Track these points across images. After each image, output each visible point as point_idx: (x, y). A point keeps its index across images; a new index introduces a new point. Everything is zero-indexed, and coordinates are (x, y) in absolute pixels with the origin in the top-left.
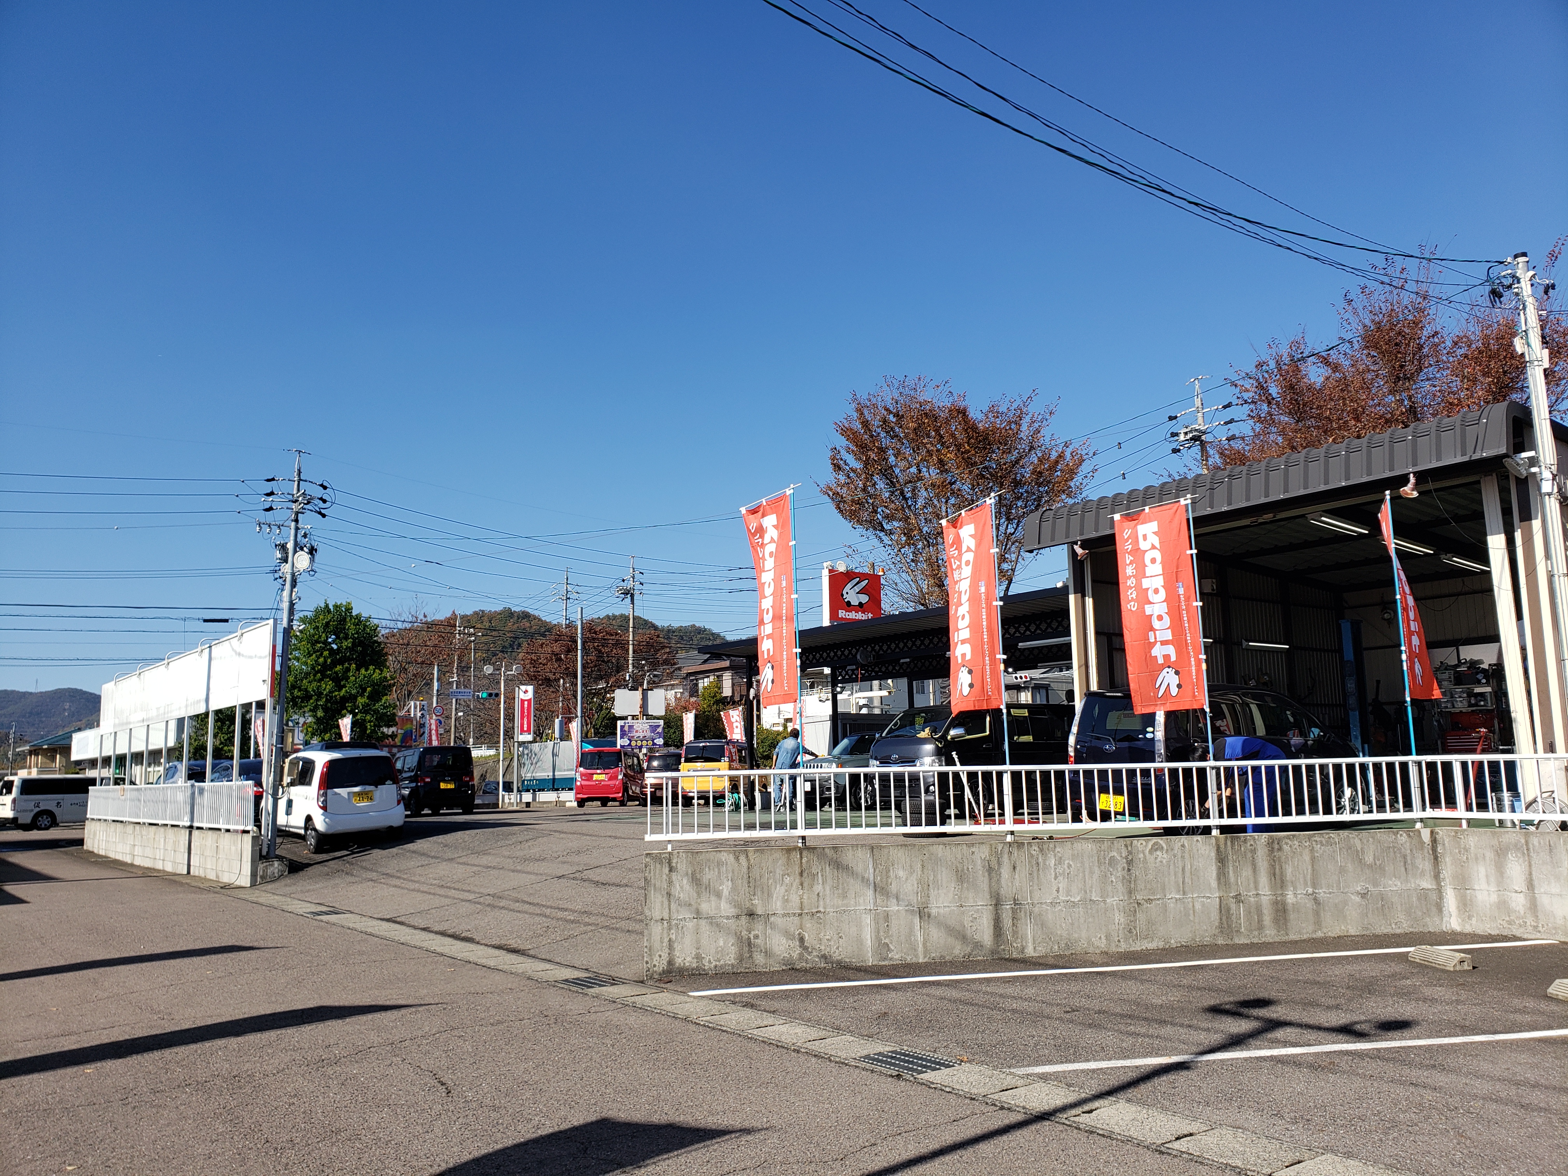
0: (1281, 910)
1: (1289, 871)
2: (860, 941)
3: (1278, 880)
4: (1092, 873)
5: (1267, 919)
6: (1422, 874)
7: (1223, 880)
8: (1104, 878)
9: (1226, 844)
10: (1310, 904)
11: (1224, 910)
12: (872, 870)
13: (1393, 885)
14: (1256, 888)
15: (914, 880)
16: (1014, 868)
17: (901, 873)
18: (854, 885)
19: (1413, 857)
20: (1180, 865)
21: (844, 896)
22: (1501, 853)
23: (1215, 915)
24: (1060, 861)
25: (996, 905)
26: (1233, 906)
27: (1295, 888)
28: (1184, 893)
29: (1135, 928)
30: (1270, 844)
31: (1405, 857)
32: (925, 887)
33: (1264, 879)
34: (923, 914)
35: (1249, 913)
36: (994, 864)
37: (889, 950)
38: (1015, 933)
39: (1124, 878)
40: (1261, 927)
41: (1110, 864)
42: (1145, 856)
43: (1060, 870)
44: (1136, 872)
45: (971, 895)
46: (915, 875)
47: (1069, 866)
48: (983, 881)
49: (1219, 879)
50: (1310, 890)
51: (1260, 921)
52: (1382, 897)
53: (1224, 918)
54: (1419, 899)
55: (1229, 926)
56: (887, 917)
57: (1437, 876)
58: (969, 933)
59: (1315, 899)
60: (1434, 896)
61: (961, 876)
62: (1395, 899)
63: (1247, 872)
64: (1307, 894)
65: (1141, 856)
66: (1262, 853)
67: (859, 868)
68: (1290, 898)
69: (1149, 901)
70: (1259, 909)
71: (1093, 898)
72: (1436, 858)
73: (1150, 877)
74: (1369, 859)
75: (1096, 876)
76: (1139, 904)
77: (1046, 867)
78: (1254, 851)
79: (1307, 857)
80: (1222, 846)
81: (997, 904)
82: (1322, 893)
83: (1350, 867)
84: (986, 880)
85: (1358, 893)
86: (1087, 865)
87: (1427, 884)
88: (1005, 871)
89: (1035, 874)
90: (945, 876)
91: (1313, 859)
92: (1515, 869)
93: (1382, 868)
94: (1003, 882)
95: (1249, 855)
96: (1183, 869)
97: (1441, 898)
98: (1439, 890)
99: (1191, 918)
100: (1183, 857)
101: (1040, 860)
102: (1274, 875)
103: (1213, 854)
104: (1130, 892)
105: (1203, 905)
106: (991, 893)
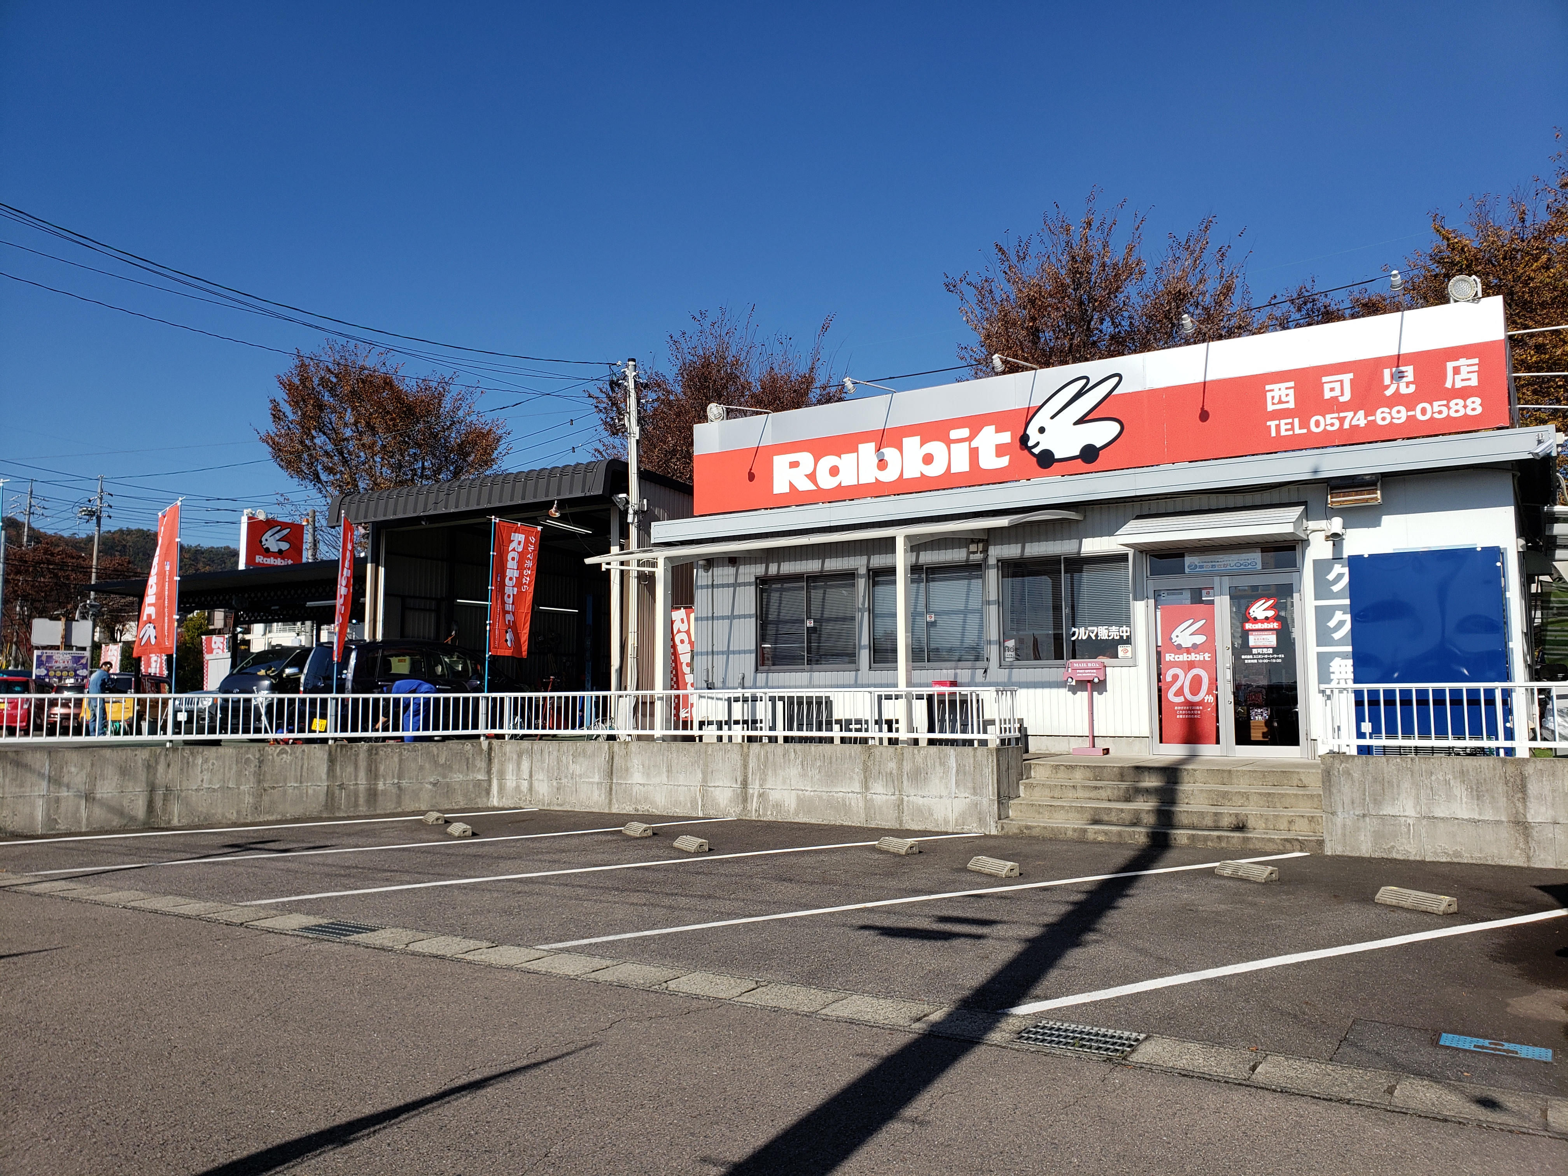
0: (373, 795)
1: (382, 768)
2: (32, 817)
3: (373, 774)
4: (230, 769)
5: (361, 801)
6: (479, 770)
7: (331, 774)
8: (239, 773)
9: (336, 750)
10: (394, 790)
11: (330, 794)
12: (47, 767)
13: (457, 777)
14: (356, 779)
15: (83, 774)
16: (169, 765)
17: (73, 769)
18: (30, 778)
19: (474, 758)
20: (300, 764)
21: (22, 785)
22: (520, 755)
23: (322, 798)
24: (206, 761)
25: (151, 791)
26: (337, 792)
27: (385, 780)
28: (301, 783)
29: (260, 806)
30: (370, 750)
31: (468, 759)
32: (93, 779)
33: (362, 774)
34: (89, 797)
35: (348, 796)
36: (152, 762)
37: (57, 823)
38: (164, 810)
39: (255, 772)
40: (356, 805)
41: (245, 763)
42: (273, 758)
43: (205, 766)
44: (265, 768)
45: (131, 784)
46: (85, 771)
47: (213, 764)
48: (142, 775)
49: (328, 773)
50: (396, 781)
51: (356, 801)
52: (448, 785)
53: (329, 800)
54: (474, 786)
55: (332, 805)
56: (58, 800)
57: (489, 772)
58: (126, 810)
59: (399, 787)
60: (485, 784)
61: (124, 771)
62: (457, 787)
63: (350, 769)
64: (393, 784)
65: (270, 757)
66: (363, 756)
67: (37, 766)
68: (381, 786)
69: (274, 788)
70: (356, 794)
71: (230, 786)
72: (490, 760)
73: (276, 771)
74: (442, 760)
75: (233, 771)
76: (265, 790)
77: (194, 765)
78: (357, 755)
79: (396, 759)
80: (333, 751)
81: (152, 789)
82: (404, 783)
83: (427, 765)
84: (145, 775)
85: (431, 783)
86: (227, 764)
87: (481, 776)
88: (161, 768)
89: (185, 770)
90: (110, 771)
91: (401, 761)
92: (525, 765)
93: (450, 767)
94: (159, 775)
95: (353, 757)
96: (302, 767)
97: (490, 785)
98: (489, 781)
99: (305, 799)
100: (302, 759)
101: (191, 760)
102: (371, 771)
103: (326, 757)
104: (259, 782)
105: (314, 790)
106: (147, 782)
